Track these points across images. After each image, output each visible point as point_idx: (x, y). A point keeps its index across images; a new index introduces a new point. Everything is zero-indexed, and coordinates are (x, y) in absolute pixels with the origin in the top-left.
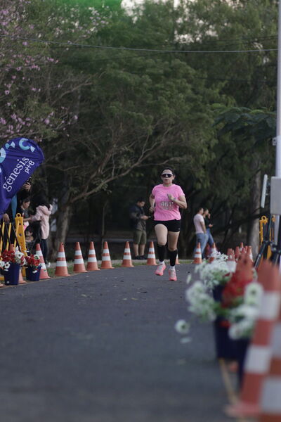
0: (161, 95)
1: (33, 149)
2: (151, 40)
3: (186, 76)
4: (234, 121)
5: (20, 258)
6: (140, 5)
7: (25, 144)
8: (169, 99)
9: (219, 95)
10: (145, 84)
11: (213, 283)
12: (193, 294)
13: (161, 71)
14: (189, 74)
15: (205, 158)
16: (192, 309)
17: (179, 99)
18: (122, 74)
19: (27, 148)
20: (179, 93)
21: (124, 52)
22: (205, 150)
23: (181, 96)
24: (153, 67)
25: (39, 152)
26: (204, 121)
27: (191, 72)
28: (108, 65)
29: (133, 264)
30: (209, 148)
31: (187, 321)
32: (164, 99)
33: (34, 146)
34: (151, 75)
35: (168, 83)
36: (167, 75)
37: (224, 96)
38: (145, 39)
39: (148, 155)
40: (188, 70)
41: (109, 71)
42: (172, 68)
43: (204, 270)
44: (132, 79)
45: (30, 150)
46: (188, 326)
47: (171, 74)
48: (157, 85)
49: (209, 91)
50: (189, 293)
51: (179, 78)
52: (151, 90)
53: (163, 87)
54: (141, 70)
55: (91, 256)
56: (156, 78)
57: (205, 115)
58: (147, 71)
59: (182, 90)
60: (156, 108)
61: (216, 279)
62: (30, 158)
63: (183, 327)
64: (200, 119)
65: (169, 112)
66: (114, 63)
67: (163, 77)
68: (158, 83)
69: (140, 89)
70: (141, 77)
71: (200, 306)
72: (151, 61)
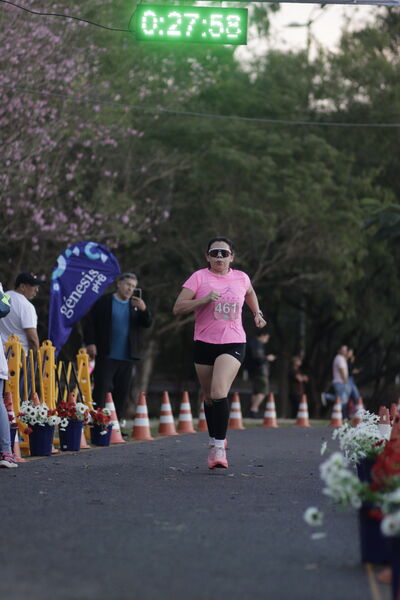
0: (289, 184)
1: (104, 258)
2: (276, 106)
3: (324, 158)
4: (391, 224)
5: (83, 412)
6: (261, 57)
7: (94, 250)
8: (299, 191)
9: (371, 188)
10: (267, 170)
11: (359, 455)
12: (329, 470)
13: (289, 152)
14: (329, 155)
15: (349, 276)
16: (327, 491)
17: (313, 191)
18: (233, 154)
19: (96, 256)
20: (314, 182)
21: (237, 123)
22: (350, 264)
23: (317, 187)
24: (278, 145)
25: (113, 262)
26: (349, 224)
27: (331, 153)
28: (214, 141)
29: (244, 425)
30: (355, 261)
31: (319, 509)
32: (292, 191)
33: (106, 253)
34: (275, 156)
35: (300, 168)
36: (297, 156)
37: (378, 188)
38: (267, 105)
39: (267, 271)
40: (327, 150)
41: (216, 150)
42: (305, 147)
43: (346, 436)
44: (247, 161)
45: (100, 259)
46: (321, 515)
47: (304, 155)
48: (285, 171)
49: (357, 181)
50: (324, 467)
51: (314, 162)
52: (274, 178)
53: (291, 173)
54: (261, 149)
55: (184, 412)
56: (281, 161)
57: (350, 215)
58: (270, 150)
59: (318, 179)
60: (281, 203)
61: (362, 449)
62: (101, 271)
63: (315, 517)
64: (344, 220)
65: (299, 209)
66: (222, 138)
67: (292, 160)
68: (284, 167)
69: (259, 175)
70: (259, 158)
71: (339, 488)
72: (274, 137)
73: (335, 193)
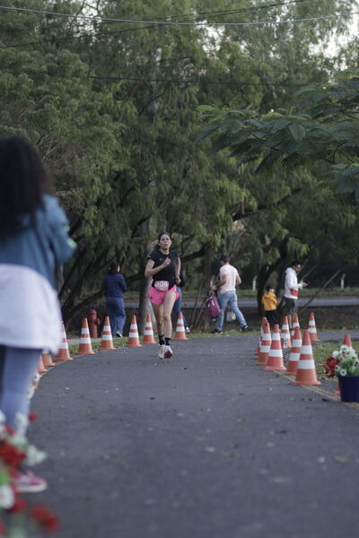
0: (48, 101)
2: (18, 24)
3: (77, 73)
8: (58, 107)
10: (24, 86)
14: (80, 70)
15: (97, 191)
17: (71, 106)
20: (71, 98)
23: (75, 102)
24: (30, 62)
26: (104, 139)
27: (82, 67)
32: (53, 108)
34: (30, 72)
35: (53, 83)
36: (51, 72)
38: (10, 24)
40: (79, 65)
47: (58, 71)
48: (40, 88)
51: (67, 78)
52: (32, 94)
53: (48, 90)
54: (15, 67)
56: (38, 78)
57: (104, 129)
58: (23, 67)
59: (76, 94)
60: (41, 121)
64: (100, 135)
65: (59, 124)
67: (47, 75)
68: (41, 84)
69: (18, 93)
70: (16, 74)
72: (26, 54)
73: (89, 109)
